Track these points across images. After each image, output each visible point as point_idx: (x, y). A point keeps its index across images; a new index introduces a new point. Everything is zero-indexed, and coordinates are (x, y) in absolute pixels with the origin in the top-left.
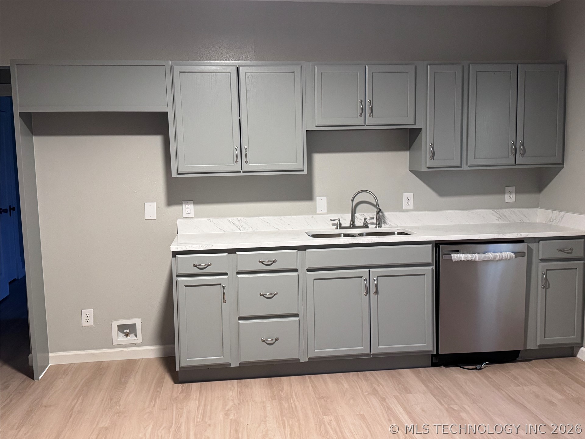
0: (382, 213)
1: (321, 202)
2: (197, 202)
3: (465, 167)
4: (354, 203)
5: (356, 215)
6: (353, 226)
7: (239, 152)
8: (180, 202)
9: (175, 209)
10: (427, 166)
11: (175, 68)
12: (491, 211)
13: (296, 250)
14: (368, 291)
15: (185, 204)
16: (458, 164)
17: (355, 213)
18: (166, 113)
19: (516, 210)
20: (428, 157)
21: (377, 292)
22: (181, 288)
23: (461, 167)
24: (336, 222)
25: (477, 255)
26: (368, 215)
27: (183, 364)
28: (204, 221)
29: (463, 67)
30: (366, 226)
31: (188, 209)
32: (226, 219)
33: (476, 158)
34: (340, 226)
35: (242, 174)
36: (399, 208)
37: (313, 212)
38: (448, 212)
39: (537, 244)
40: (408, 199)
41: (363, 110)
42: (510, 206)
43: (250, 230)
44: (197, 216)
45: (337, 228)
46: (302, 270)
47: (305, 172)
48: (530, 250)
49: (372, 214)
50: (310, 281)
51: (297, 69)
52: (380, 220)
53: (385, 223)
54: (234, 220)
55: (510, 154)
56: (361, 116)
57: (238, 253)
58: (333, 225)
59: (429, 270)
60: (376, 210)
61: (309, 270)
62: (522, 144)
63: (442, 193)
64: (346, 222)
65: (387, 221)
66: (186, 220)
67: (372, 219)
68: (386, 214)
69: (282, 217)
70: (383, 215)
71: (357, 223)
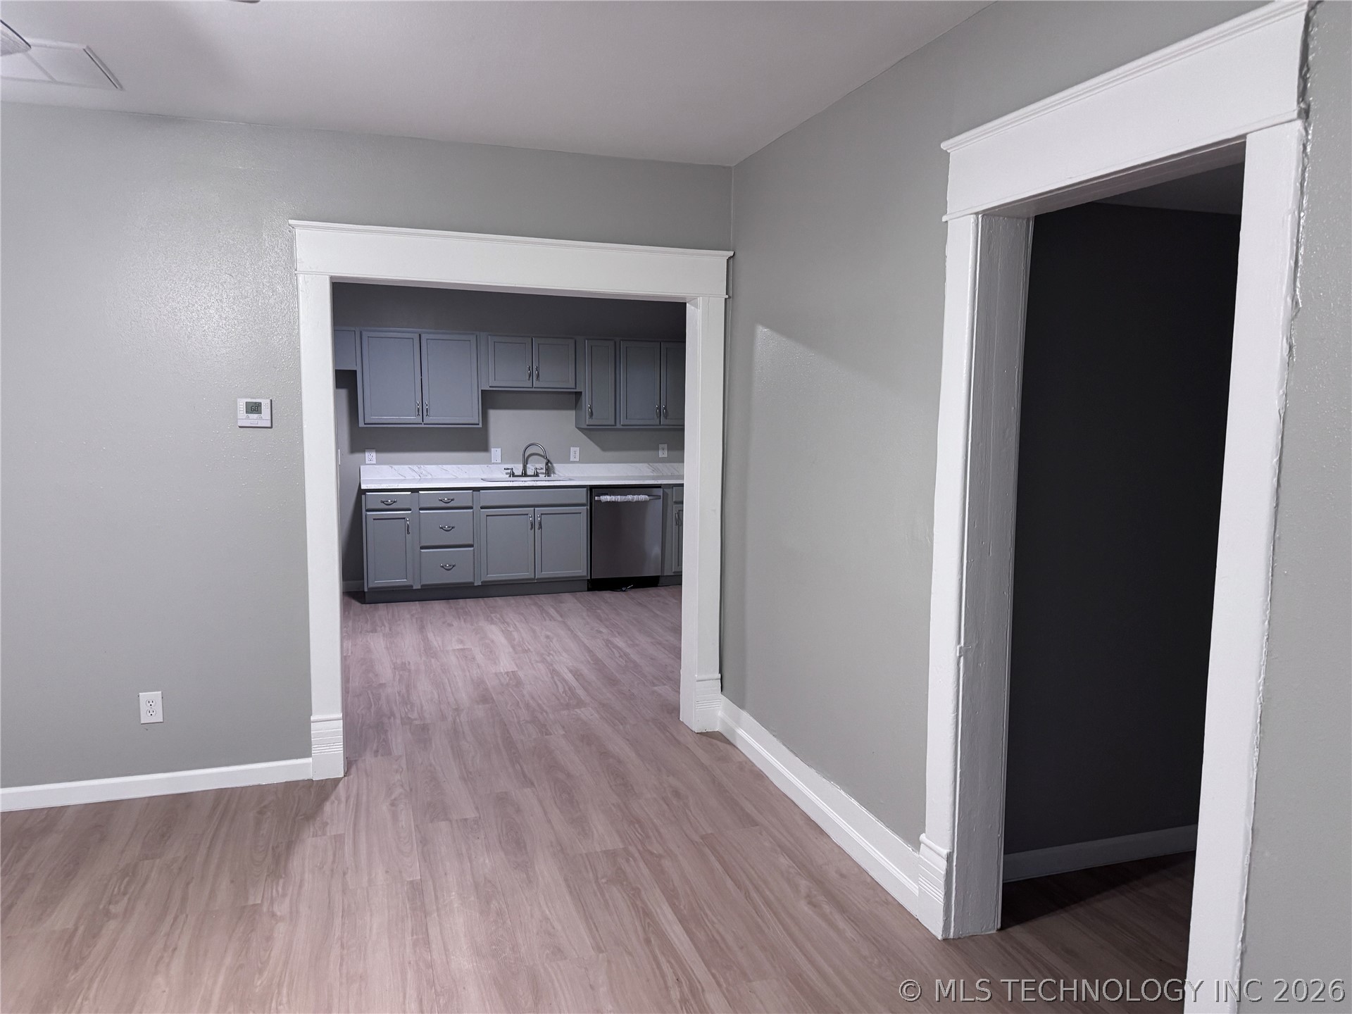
0: (551, 463)
1: (496, 453)
2: (379, 450)
3: (618, 426)
4: (526, 456)
5: (528, 465)
6: (525, 474)
7: (420, 407)
8: (363, 450)
9: (358, 456)
10: (587, 423)
11: (364, 333)
12: (646, 465)
13: (471, 491)
14: (533, 526)
15: (369, 451)
16: (613, 423)
17: (527, 464)
18: (356, 371)
19: (668, 464)
20: (588, 417)
21: (540, 527)
22: (370, 521)
23: (615, 425)
24: (509, 471)
25: (619, 497)
26: (538, 466)
27: (371, 585)
28: (385, 467)
29: (615, 343)
30: (537, 475)
31: (371, 456)
32: (406, 467)
33: (628, 417)
34: (513, 474)
35: (423, 426)
36: (567, 460)
37: (489, 462)
38: (609, 464)
39: (671, 489)
40: (575, 452)
41: (531, 375)
42: (663, 461)
43: (429, 477)
44: (378, 463)
45: (510, 476)
46: (476, 507)
47: (480, 426)
48: (665, 495)
49: (541, 465)
50: (483, 517)
51: (473, 338)
52: (549, 471)
53: (554, 473)
54: (415, 468)
55: (655, 416)
56: (529, 380)
57: (420, 492)
58: (507, 474)
59: (584, 510)
60: (545, 461)
61: (482, 508)
62: (665, 408)
63: (604, 448)
64: (518, 471)
65: (556, 472)
66: (368, 466)
67: (542, 469)
68: (555, 465)
69: (459, 466)
70: (553, 466)
71: (529, 473)
